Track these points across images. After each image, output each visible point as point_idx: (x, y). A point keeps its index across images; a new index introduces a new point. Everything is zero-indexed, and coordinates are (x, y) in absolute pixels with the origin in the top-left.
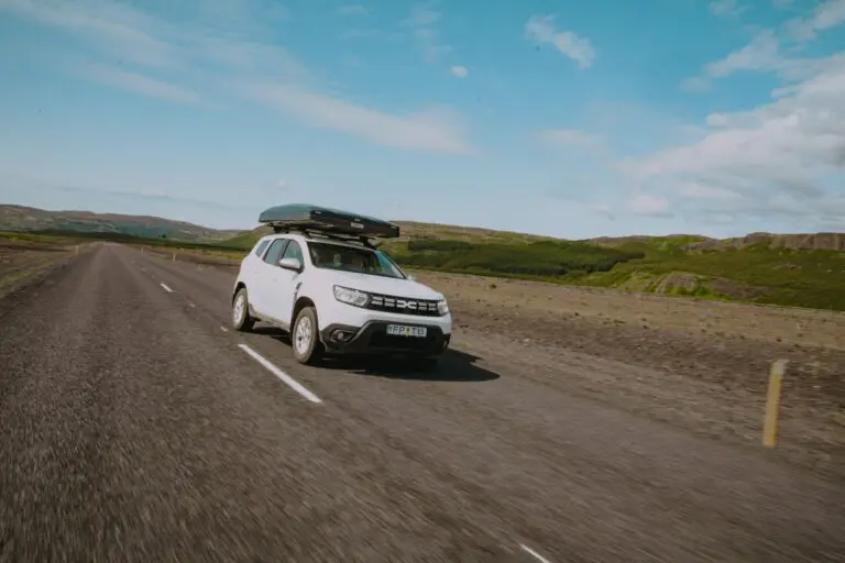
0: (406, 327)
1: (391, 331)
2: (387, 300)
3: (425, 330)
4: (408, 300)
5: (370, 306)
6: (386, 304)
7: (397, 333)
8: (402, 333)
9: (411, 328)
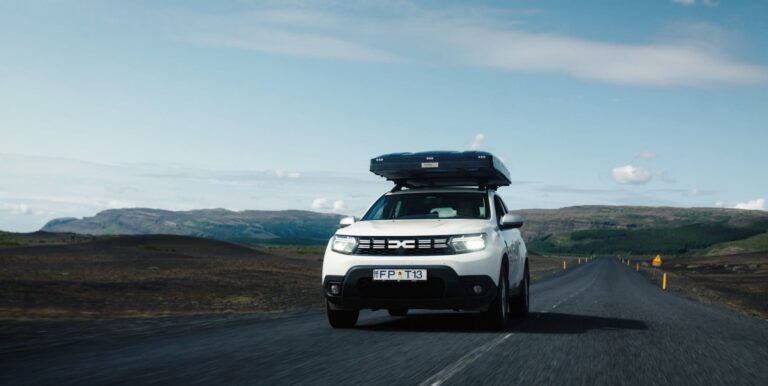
0: (397, 271)
1: (376, 277)
2: (375, 242)
3: (424, 273)
4: (401, 239)
5: (358, 251)
6: (375, 247)
7: (385, 278)
8: (392, 278)
9: (403, 271)
